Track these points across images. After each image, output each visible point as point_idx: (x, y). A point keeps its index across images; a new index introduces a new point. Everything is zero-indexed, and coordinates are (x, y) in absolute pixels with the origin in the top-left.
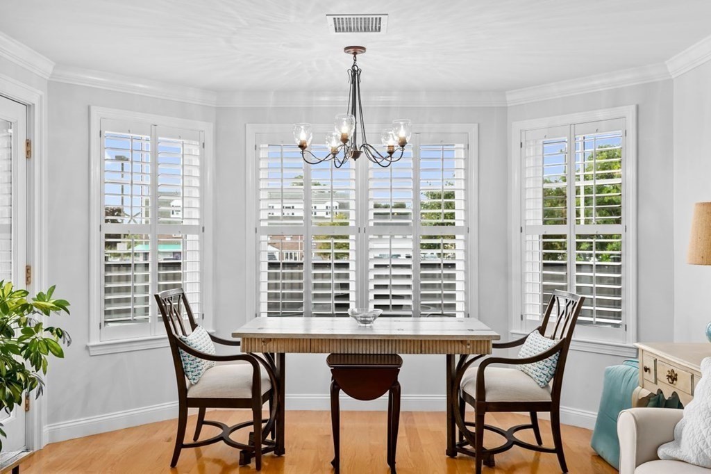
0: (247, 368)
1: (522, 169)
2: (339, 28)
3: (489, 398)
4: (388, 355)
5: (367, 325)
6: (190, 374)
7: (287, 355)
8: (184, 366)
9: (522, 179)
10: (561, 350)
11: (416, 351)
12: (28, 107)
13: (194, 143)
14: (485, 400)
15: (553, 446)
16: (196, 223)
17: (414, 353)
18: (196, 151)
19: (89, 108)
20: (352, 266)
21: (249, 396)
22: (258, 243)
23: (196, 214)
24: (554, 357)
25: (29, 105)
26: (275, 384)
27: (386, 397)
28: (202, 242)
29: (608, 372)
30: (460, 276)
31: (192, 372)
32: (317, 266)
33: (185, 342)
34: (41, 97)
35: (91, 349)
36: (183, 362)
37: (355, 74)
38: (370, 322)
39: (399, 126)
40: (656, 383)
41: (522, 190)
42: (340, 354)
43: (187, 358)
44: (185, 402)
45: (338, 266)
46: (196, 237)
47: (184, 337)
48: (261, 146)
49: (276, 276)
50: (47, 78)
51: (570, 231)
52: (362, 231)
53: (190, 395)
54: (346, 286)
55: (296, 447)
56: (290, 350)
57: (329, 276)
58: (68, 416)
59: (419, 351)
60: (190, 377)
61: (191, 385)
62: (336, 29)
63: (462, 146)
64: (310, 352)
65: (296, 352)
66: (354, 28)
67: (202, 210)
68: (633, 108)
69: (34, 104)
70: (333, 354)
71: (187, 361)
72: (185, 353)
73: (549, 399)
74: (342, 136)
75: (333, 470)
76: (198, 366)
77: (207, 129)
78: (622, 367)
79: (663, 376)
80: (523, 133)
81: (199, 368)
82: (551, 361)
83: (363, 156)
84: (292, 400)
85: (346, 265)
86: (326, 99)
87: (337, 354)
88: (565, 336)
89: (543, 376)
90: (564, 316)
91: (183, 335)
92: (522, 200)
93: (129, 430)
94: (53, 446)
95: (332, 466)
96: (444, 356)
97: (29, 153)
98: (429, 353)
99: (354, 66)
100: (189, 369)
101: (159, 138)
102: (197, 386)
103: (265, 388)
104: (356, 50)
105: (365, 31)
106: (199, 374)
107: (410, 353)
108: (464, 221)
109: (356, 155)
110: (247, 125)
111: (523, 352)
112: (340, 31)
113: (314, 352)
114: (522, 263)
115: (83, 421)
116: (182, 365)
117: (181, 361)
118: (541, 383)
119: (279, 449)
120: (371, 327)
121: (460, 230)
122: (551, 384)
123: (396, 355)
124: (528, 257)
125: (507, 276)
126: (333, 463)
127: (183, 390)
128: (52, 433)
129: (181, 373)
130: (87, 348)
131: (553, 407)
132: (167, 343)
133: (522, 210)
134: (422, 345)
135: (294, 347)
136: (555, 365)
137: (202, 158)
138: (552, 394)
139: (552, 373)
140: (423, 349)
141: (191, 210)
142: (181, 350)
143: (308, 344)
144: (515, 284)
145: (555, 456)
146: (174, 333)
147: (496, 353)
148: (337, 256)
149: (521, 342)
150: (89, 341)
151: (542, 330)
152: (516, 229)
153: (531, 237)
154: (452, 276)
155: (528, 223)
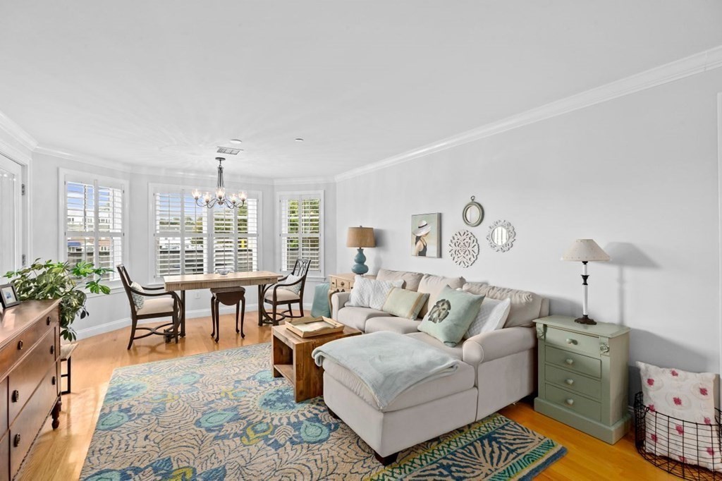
1: (281, 211)
3: (278, 300)
4: (239, 287)
7: (186, 291)
9: (281, 215)
10: (303, 279)
12: (23, 166)
13: (119, 190)
14: (276, 301)
15: (300, 315)
16: (120, 231)
17: (249, 285)
18: (120, 194)
19: (58, 169)
21: (172, 310)
22: (155, 241)
23: (120, 227)
24: (301, 283)
27: (236, 305)
28: (123, 241)
29: (316, 287)
33: (134, 288)
34: (30, 161)
37: (220, 169)
38: (226, 274)
40: (336, 287)
41: (281, 219)
42: (216, 288)
44: (135, 317)
46: (120, 238)
50: (32, 150)
51: (300, 236)
52: (210, 235)
53: (138, 314)
60: (138, 305)
61: (139, 309)
62: (218, 151)
65: (191, 289)
67: (123, 224)
69: (27, 165)
70: (212, 289)
71: (136, 298)
73: (299, 298)
76: (142, 300)
77: (126, 183)
78: (322, 284)
79: (339, 284)
84: (189, 313)
85: (202, 251)
86: (193, 174)
88: (304, 274)
89: (297, 290)
90: (302, 268)
92: (281, 224)
97: (23, 191)
99: (220, 165)
100: (137, 302)
101: (99, 187)
102: (142, 309)
104: (221, 159)
105: (226, 152)
106: (143, 303)
107: (247, 285)
108: (256, 231)
110: (150, 184)
111: (287, 282)
114: (281, 248)
116: (133, 300)
117: (133, 298)
118: (296, 293)
119: (183, 334)
122: (299, 293)
124: (283, 246)
125: (274, 253)
127: (134, 312)
129: (133, 304)
131: (300, 301)
132: (124, 290)
133: (281, 228)
134: (250, 282)
136: (300, 286)
137: (123, 199)
138: (300, 296)
139: (300, 288)
142: (132, 293)
144: (277, 257)
146: (129, 285)
147: (279, 283)
149: (286, 278)
151: (293, 274)
152: (278, 235)
153: (283, 238)
154: (251, 255)
155: (283, 233)
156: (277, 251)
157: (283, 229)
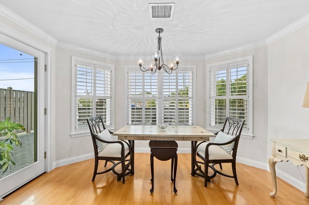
0: (119, 146)
1: (210, 82)
2: (154, 16)
3: (210, 158)
4: (171, 141)
5: (164, 130)
6: (99, 147)
8: (97, 144)
10: (236, 140)
11: (182, 140)
13: (109, 71)
14: (208, 159)
15: (232, 175)
16: (109, 95)
17: (181, 140)
18: (109, 73)
19: (71, 57)
20: (157, 109)
21: (120, 156)
22: (128, 102)
23: (109, 93)
25: (46, 53)
26: (131, 150)
28: (111, 101)
30: (190, 112)
31: (100, 147)
32: (146, 109)
33: (97, 136)
34: (51, 51)
35: (72, 136)
36: (97, 143)
37: (159, 39)
38: (164, 128)
39: (176, 57)
40: (286, 157)
41: (210, 85)
42: (154, 141)
43: (98, 142)
44: (97, 158)
45: (153, 109)
46: (109, 100)
47: (97, 134)
48: (129, 72)
49: (134, 112)
50: (55, 45)
51: (227, 98)
52: (160, 98)
53: (99, 155)
54: (155, 115)
55: (138, 170)
56: (136, 139)
57: (150, 112)
58: (63, 158)
59: (183, 140)
60: (99, 149)
62: (153, 16)
63: (191, 72)
64: (143, 140)
65: (138, 140)
66: (160, 16)
67: (111, 91)
68: (252, 56)
69: (48, 53)
70: (151, 141)
71: (98, 143)
72: (97, 140)
73: (232, 158)
74: (155, 58)
75: (151, 183)
76: (102, 145)
77: (113, 67)
80: (211, 68)
81: (103, 145)
82: (232, 144)
83: (162, 69)
85: (155, 109)
87: (153, 141)
88: (238, 134)
89: (229, 149)
90: (236, 128)
91: (97, 133)
92: (210, 89)
93: (86, 161)
94: (57, 169)
95: (151, 181)
96: (191, 142)
97: (46, 70)
98: (187, 140)
99: (159, 36)
100: (99, 146)
101: (97, 69)
102: (101, 152)
103: (127, 152)
104: (160, 30)
105: (164, 17)
106: (103, 147)
107: (180, 140)
108: (192, 95)
109: (160, 68)
110: (125, 66)
112: (154, 18)
113: (144, 140)
115: (69, 159)
116: (96, 144)
117: (96, 143)
118: (228, 152)
120: (165, 130)
121: (190, 98)
122: (232, 153)
123: (174, 141)
125: (205, 112)
126: (151, 180)
127: (96, 153)
128: (57, 164)
129: (96, 147)
130: (71, 135)
131: (233, 161)
133: (210, 91)
135: (137, 138)
136: (234, 145)
138: (233, 156)
139: (232, 148)
140: (184, 139)
141: (108, 91)
143: (142, 138)
145: (233, 179)
146: (93, 133)
148: (153, 106)
150: (71, 133)
151: (223, 131)
152: (208, 98)
153: (212, 100)
154: (188, 112)
155: (212, 96)
156: (208, 110)
157: (212, 93)
